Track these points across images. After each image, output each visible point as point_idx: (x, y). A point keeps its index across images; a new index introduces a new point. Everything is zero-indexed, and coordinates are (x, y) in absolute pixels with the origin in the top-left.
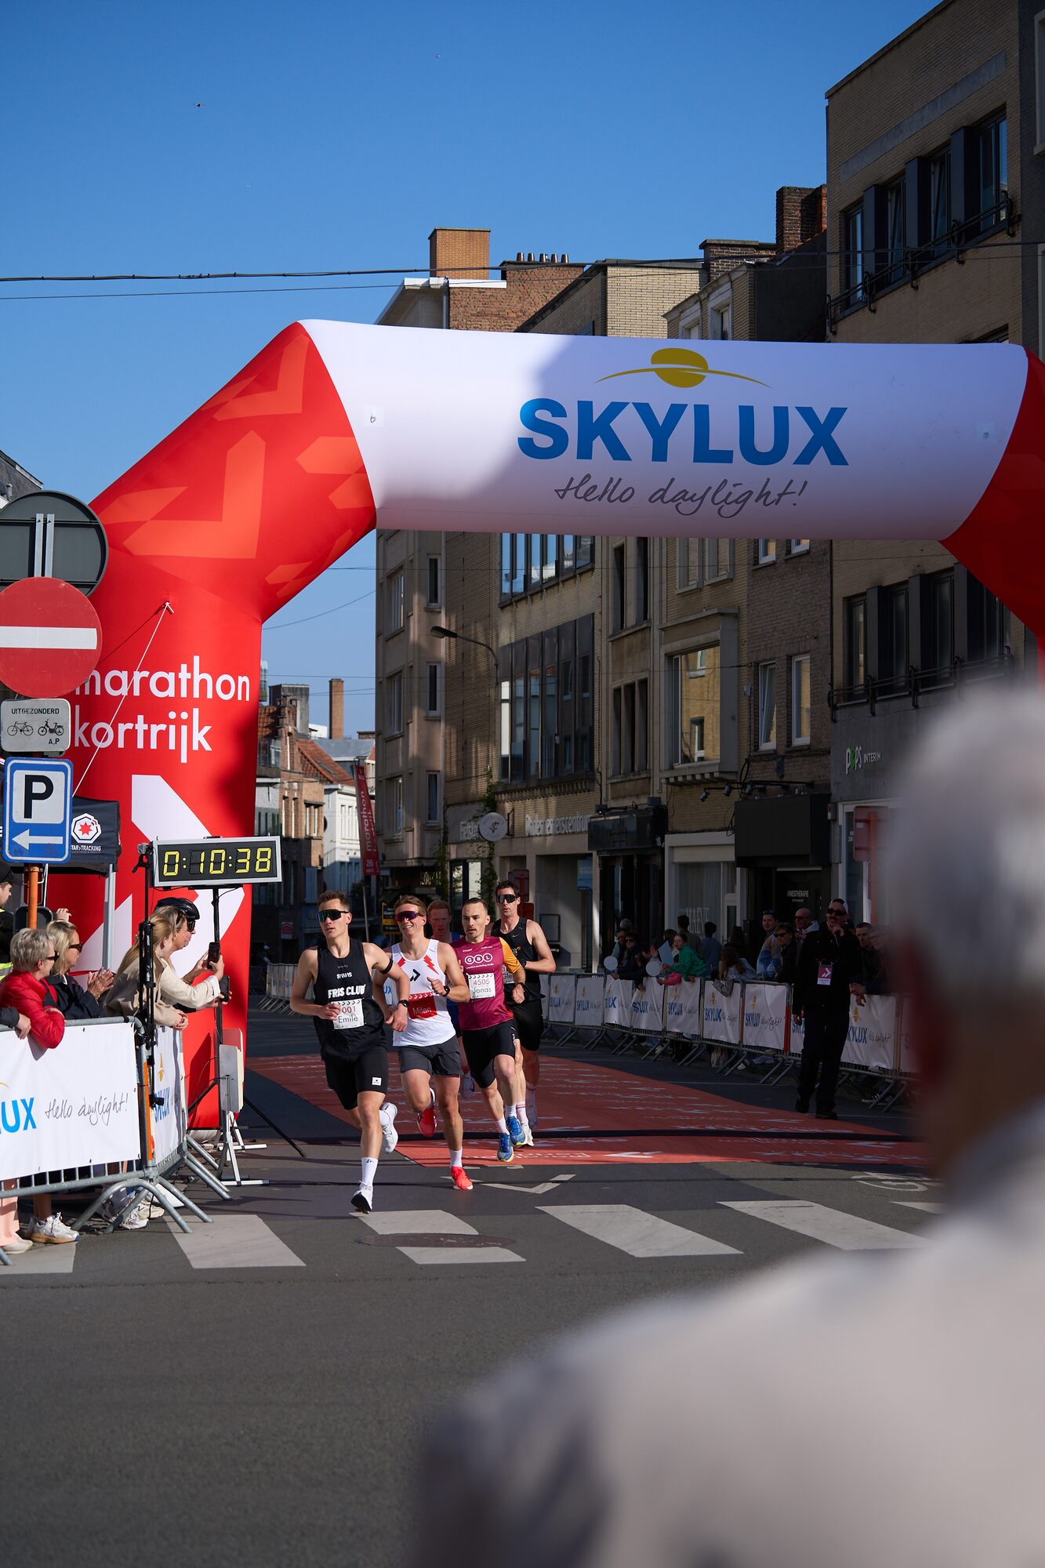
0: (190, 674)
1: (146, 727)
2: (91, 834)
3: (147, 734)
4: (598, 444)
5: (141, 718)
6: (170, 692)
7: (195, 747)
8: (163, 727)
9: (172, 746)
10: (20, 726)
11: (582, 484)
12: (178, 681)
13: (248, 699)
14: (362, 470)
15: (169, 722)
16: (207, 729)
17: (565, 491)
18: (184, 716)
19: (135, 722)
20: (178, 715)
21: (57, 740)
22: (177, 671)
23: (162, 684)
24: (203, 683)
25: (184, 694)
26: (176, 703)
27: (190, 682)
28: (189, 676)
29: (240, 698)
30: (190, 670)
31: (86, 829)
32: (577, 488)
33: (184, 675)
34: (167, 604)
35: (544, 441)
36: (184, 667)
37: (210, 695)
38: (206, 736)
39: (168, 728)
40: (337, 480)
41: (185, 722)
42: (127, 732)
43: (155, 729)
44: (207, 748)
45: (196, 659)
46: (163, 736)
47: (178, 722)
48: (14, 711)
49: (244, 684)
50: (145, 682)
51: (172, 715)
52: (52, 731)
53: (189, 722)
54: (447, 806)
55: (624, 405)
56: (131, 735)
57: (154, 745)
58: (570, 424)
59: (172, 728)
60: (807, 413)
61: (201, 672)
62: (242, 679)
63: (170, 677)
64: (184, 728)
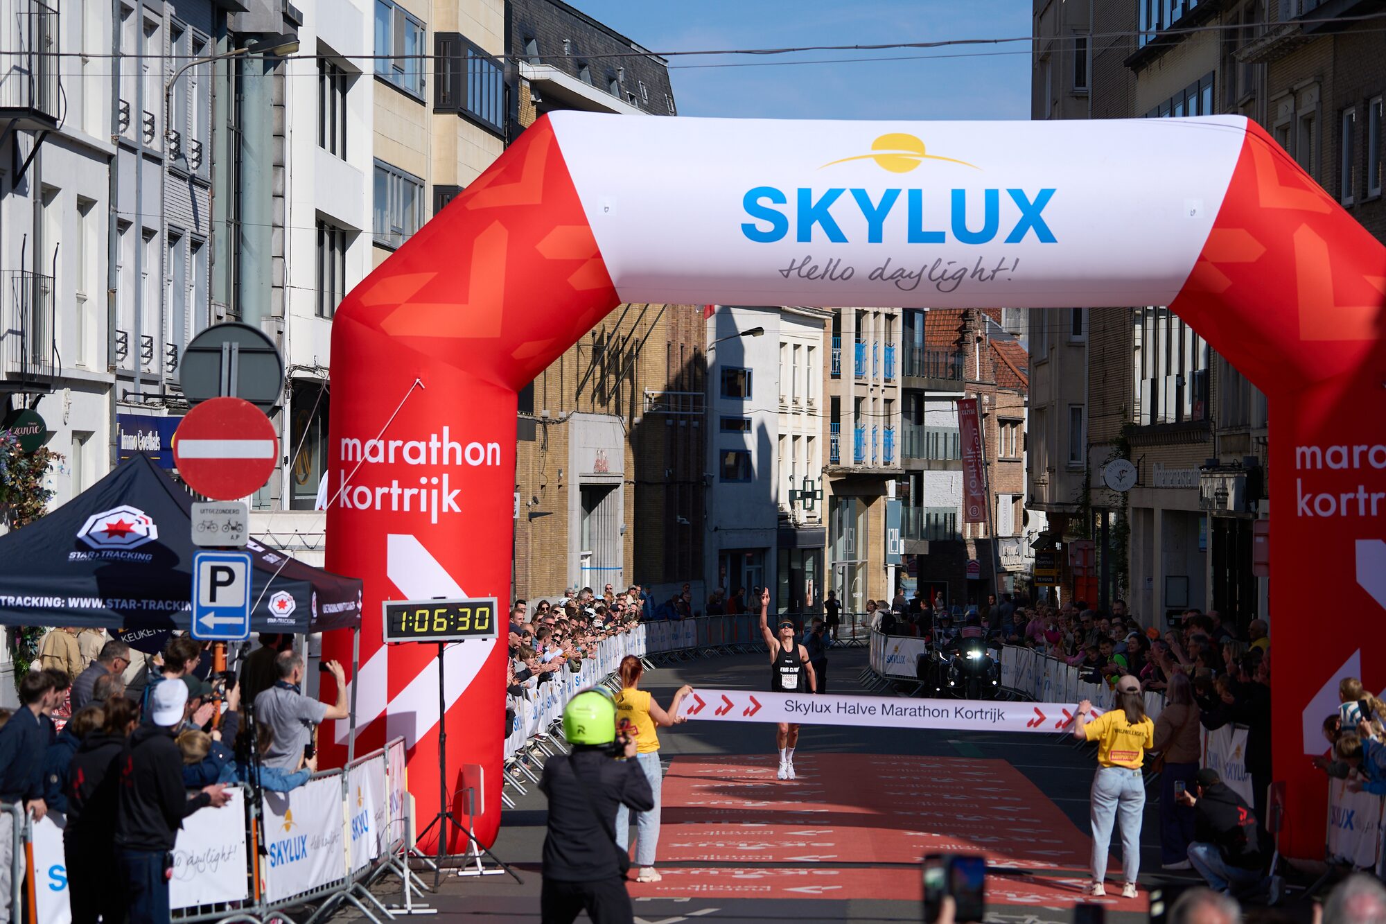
0: (440, 443)
1: (400, 491)
2: (287, 609)
3: (401, 497)
4: (817, 228)
5: (395, 483)
6: (422, 460)
7: (445, 509)
8: (415, 491)
9: (423, 508)
10: (207, 524)
11: (803, 264)
12: (428, 450)
13: (498, 463)
14: (598, 255)
15: (420, 486)
16: (456, 492)
17: (789, 271)
18: (435, 481)
19: (390, 486)
20: (429, 481)
21: (237, 536)
22: (428, 440)
23: (415, 453)
24: (453, 451)
25: (434, 461)
26: (427, 470)
27: (440, 451)
28: (439, 445)
29: (489, 463)
30: (440, 439)
31: (282, 604)
32: (800, 268)
33: (434, 444)
34: (418, 380)
35: (765, 226)
36: (434, 437)
37: (459, 462)
38: (455, 499)
39: (419, 492)
40: (572, 265)
41: (435, 487)
42: (383, 495)
43: (408, 493)
44: (457, 509)
45: (446, 430)
46: (415, 500)
47: (429, 487)
48: (203, 511)
49: (494, 450)
50: (399, 451)
51: (424, 480)
52: (233, 528)
53: (439, 487)
54: (1090, 445)
55: (841, 191)
56: (387, 498)
57: (407, 508)
58: (790, 210)
59: (424, 492)
60: (1018, 195)
61: (450, 441)
62: (490, 446)
63: (422, 446)
64: (435, 492)
